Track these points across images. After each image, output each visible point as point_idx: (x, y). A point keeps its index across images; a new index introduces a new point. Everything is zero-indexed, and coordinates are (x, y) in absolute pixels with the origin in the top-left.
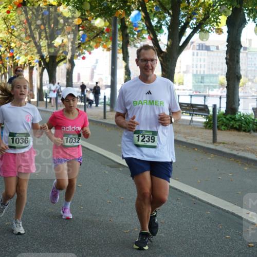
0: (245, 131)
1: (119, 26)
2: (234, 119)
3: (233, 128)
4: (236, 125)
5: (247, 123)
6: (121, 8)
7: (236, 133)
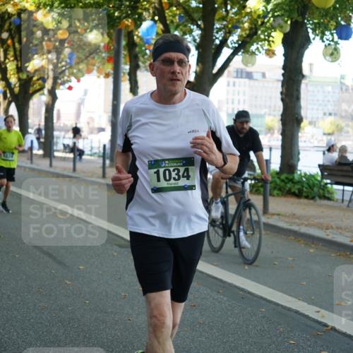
0: (307, 197)
1: (124, 43)
2: (292, 181)
3: (291, 193)
4: (295, 189)
5: (311, 187)
6: (127, 16)
7: (294, 200)
